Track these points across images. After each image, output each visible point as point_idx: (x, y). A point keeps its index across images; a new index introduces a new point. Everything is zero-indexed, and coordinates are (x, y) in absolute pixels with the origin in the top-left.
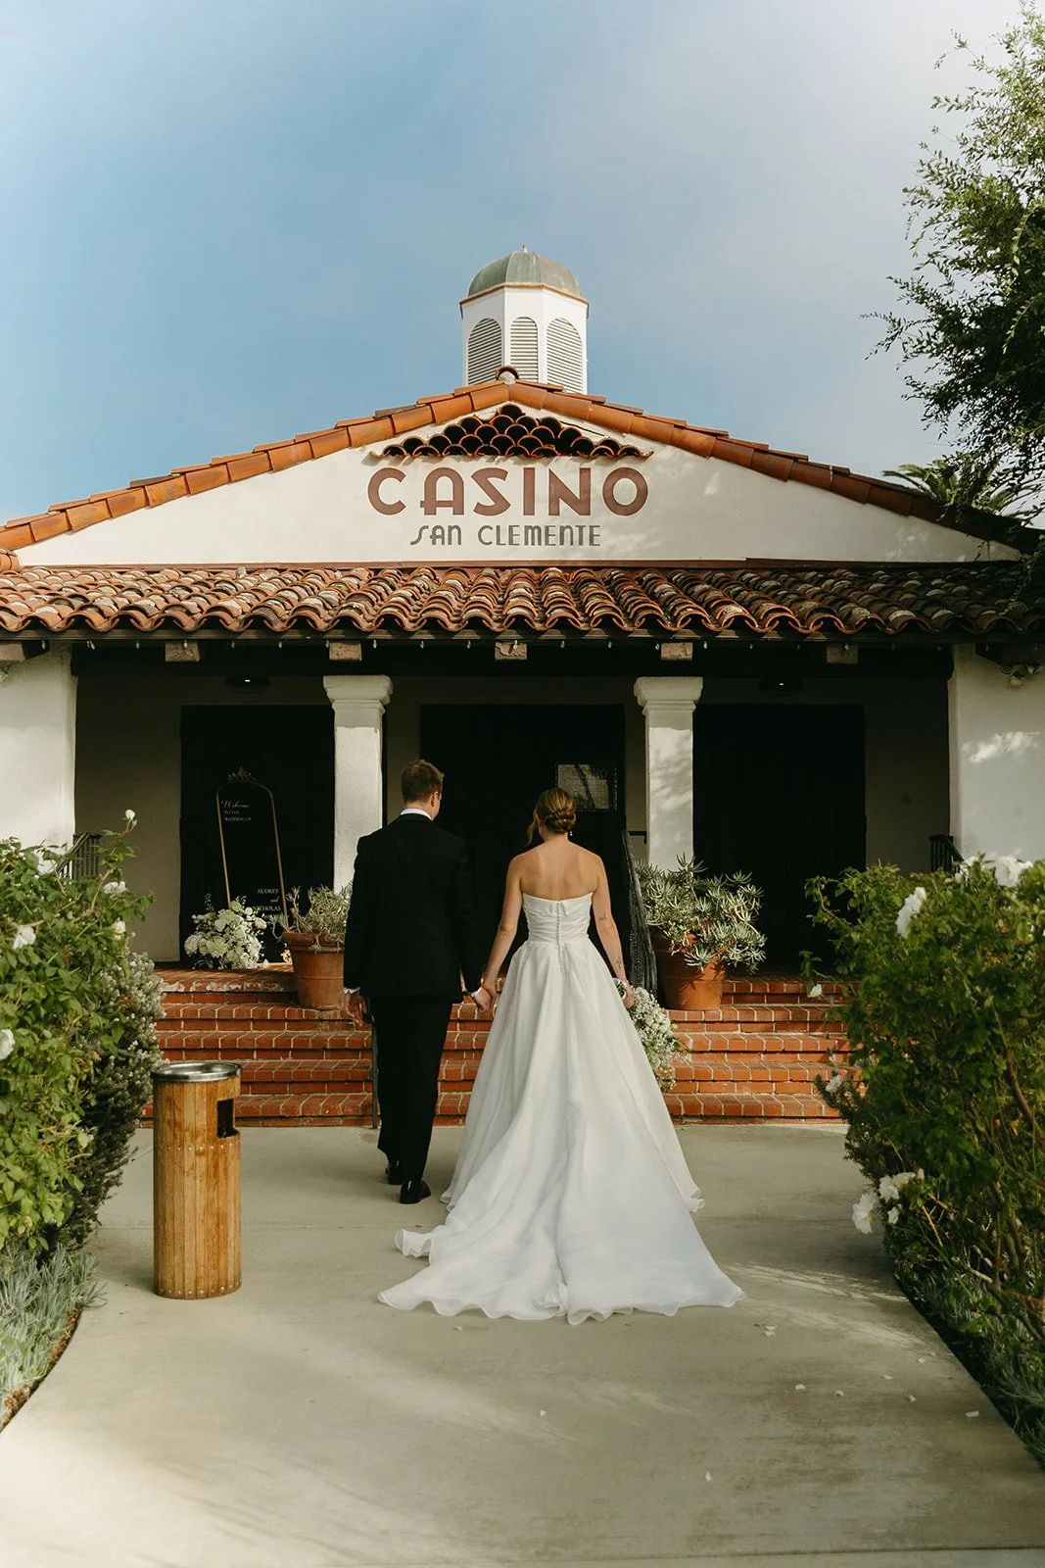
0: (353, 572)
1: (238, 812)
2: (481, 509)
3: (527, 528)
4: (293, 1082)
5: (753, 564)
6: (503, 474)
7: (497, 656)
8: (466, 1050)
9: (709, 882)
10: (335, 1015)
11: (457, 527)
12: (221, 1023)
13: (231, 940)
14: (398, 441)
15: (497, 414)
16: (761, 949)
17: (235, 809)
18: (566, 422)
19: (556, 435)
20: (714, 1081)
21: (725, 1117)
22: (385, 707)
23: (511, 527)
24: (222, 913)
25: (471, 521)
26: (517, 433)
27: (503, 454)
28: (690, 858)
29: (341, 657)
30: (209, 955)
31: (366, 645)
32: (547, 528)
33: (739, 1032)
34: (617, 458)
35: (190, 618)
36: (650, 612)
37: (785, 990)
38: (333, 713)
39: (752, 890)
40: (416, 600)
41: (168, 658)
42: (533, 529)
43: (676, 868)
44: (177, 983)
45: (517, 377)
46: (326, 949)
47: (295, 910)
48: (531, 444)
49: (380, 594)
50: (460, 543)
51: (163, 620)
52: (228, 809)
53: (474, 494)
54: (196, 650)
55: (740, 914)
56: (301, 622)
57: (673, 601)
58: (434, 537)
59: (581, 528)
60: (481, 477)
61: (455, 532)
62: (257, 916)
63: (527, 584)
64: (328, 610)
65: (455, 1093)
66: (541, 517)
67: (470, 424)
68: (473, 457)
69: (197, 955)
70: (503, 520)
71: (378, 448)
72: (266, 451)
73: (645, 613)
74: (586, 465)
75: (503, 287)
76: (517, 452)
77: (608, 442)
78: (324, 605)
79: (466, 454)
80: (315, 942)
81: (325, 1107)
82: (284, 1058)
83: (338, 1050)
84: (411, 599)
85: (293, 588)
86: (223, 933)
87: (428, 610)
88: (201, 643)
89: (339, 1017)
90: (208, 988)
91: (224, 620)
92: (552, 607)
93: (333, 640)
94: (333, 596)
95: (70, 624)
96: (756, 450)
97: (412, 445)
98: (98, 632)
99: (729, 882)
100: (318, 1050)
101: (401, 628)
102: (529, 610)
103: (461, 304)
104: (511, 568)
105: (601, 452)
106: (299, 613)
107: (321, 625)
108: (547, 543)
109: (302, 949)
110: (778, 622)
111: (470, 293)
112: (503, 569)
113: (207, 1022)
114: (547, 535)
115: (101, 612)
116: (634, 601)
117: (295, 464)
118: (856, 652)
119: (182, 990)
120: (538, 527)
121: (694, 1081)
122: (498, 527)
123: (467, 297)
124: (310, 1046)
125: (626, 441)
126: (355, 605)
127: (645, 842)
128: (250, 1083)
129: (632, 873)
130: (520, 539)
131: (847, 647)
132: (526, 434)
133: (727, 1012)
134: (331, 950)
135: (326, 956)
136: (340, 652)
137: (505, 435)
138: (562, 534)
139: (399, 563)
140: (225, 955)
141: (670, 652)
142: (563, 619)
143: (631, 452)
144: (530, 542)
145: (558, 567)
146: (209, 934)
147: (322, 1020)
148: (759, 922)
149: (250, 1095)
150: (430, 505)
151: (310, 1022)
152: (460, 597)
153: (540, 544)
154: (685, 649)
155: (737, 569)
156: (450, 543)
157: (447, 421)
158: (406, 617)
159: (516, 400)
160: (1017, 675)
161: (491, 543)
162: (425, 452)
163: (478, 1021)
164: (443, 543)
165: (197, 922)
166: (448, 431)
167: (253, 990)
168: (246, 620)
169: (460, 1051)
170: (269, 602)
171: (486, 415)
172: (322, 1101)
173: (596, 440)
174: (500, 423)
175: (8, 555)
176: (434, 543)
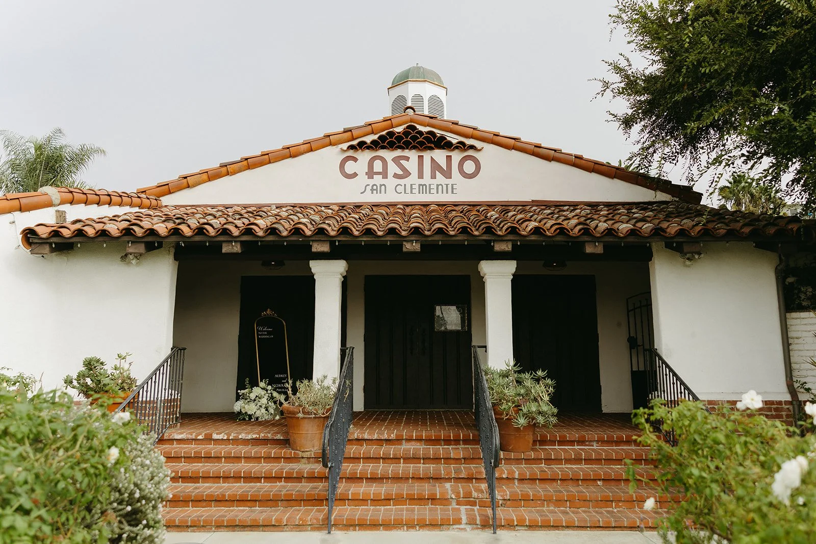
0: (331, 207)
1: (266, 333)
2: (396, 176)
3: (420, 185)
4: (282, 500)
5: (535, 203)
6: (407, 159)
7: (404, 250)
8: (386, 478)
9: (523, 375)
10: (311, 454)
11: (384, 185)
12: (246, 459)
13: (259, 404)
14: (355, 143)
15: (404, 129)
16: (554, 416)
17: (265, 331)
18: (439, 132)
19: (434, 140)
20: (532, 500)
21: (541, 526)
22: (343, 277)
23: (411, 185)
24: (255, 389)
25: (391, 182)
26: (414, 138)
27: (407, 149)
28: (512, 363)
29: (318, 250)
30: (246, 413)
31: (332, 243)
32: (430, 185)
33: (543, 465)
34: (465, 150)
35: (237, 229)
36: (488, 225)
37: (568, 439)
38: (314, 280)
39: (549, 381)
40: (361, 220)
41: (224, 251)
42: (423, 185)
43: (504, 368)
44: (223, 434)
45: (415, 112)
46: (306, 416)
47: (290, 392)
48: (421, 144)
49: (342, 217)
50: (385, 193)
51: (221, 230)
52: (260, 331)
53: (393, 168)
54: (239, 247)
55: (543, 396)
56: (297, 231)
57: (499, 220)
58: (372, 190)
59: (447, 185)
60: (396, 160)
61: (383, 187)
62: (274, 390)
63: (419, 212)
64: (313, 225)
65: (378, 507)
66: (427, 179)
67: (391, 134)
68: (393, 150)
69: (240, 413)
70: (407, 181)
71: (345, 146)
72: (288, 148)
73: (484, 226)
74: (449, 154)
75: (407, 81)
76: (414, 148)
77: (461, 143)
78: (311, 222)
79: (389, 149)
80: (300, 412)
81: (300, 519)
82: (280, 482)
83: (312, 478)
84: (359, 220)
85: (297, 214)
86: (255, 400)
87: (367, 224)
88: (242, 243)
89: (313, 456)
90: (240, 437)
91: (255, 230)
92: (434, 223)
93: (313, 241)
94: (317, 218)
95: (171, 232)
96: (535, 146)
97: (362, 145)
98: (186, 237)
99: (534, 376)
100: (299, 478)
101: (351, 234)
102: (422, 224)
103: (388, 89)
104: (412, 205)
105: (457, 148)
106: (297, 226)
107: (308, 233)
108: (430, 193)
109: (293, 416)
110: (558, 230)
111: (392, 84)
112: (407, 206)
113: (238, 458)
114: (430, 189)
115: (189, 226)
116: (477, 220)
117: (303, 154)
118: (602, 246)
119: (225, 438)
120: (425, 185)
121: (520, 500)
122: (405, 185)
123: (391, 86)
124: (295, 475)
125: (469, 142)
126: (327, 222)
127: (486, 351)
128: (257, 500)
129: (481, 371)
130: (416, 191)
131: (597, 244)
132: (419, 138)
133: (536, 453)
134: (309, 416)
135: (306, 420)
136: (317, 248)
137: (408, 139)
138: (437, 188)
139: (354, 203)
140: (255, 413)
141: (499, 247)
142: (440, 229)
143: (472, 147)
144: (421, 192)
145: (436, 205)
146: (246, 401)
147: (303, 458)
148: (553, 400)
149: (257, 508)
150: (371, 174)
151: (296, 459)
152: (385, 219)
153: (426, 193)
154: (507, 245)
155: (528, 205)
156: (380, 193)
157: (379, 132)
158: (355, 228)
159: (414, 123)
160: (688, 259)
161: (401, 193)
162: (368, 148)
163: (393, 458)
164: (377, 193)
165: (240, 394)
166: (380, 138)
167: (265, 438)
168: (267, 230)
169: (382, 479)
170: (281, 221)
171: (399, 129)
172: (299, 513)
173: (454, 141)
174: (406, 133)
175: (156, 199)
176: (372, 193)
